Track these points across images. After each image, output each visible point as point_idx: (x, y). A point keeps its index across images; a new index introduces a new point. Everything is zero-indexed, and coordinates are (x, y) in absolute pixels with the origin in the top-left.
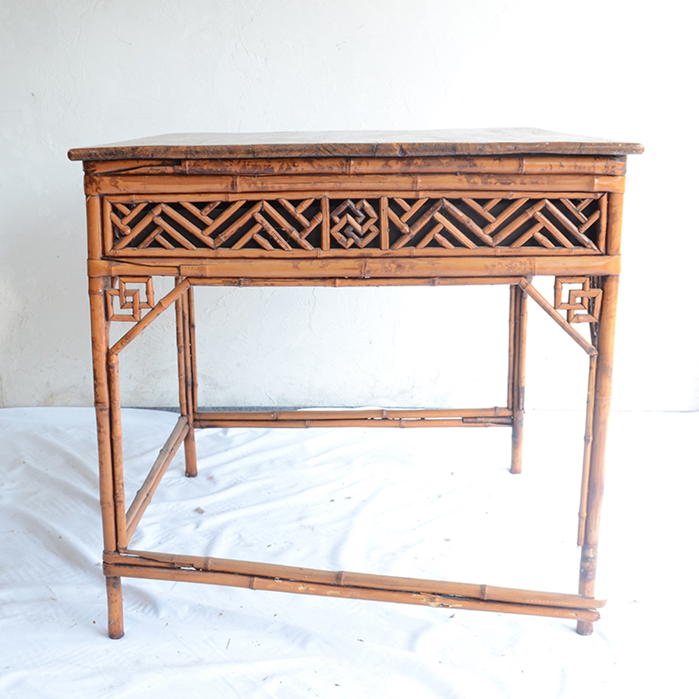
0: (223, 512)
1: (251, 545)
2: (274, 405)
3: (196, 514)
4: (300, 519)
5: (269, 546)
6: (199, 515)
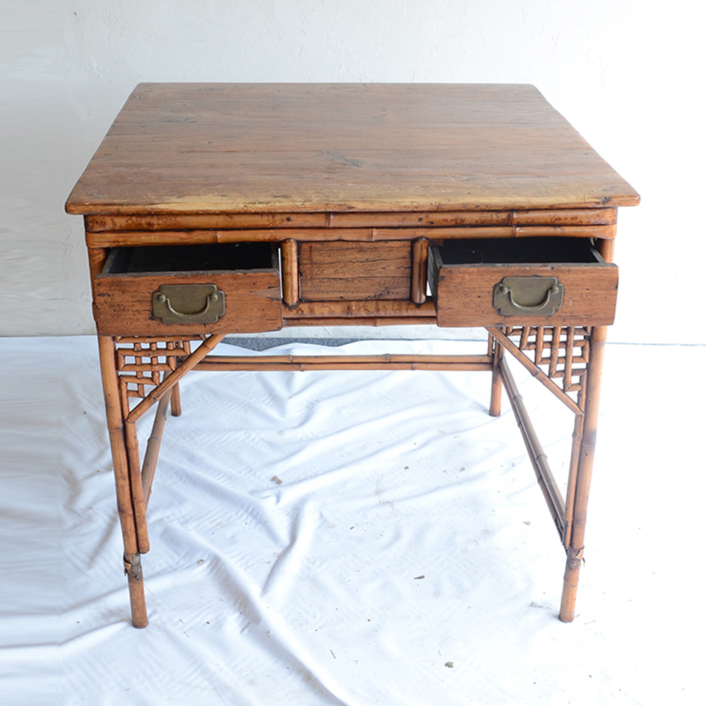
0: (300, 481)
1: (334, 527)
2: (329, 337)
3: (273, 484)
4: (378, 493)
5: (352, 528)
6: (277, 485)
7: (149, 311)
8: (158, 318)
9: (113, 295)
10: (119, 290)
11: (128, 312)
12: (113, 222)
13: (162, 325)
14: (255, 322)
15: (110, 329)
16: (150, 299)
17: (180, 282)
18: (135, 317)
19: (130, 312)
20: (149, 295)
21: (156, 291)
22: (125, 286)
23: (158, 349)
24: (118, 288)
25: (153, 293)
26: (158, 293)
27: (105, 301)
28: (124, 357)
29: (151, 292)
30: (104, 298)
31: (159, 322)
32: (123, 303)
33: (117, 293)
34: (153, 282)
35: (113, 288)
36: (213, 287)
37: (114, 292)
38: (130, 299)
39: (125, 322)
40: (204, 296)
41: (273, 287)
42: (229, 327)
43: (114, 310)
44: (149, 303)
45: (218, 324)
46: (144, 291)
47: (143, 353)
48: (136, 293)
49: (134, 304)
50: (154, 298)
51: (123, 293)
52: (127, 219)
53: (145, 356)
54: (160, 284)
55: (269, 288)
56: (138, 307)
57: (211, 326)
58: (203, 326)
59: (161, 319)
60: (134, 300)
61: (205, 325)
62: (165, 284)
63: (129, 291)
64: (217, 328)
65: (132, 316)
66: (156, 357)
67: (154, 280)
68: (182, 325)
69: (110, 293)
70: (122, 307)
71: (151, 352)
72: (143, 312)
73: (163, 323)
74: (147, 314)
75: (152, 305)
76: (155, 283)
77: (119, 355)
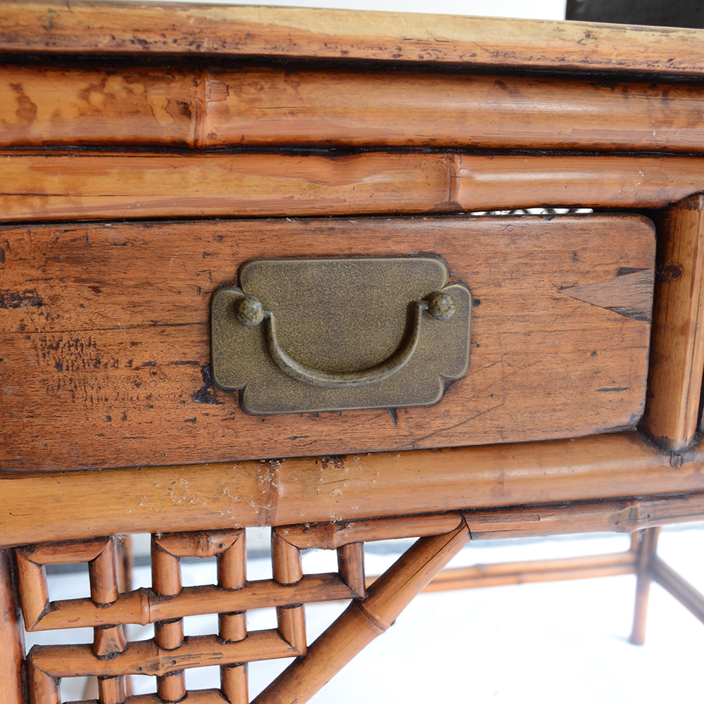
7: (194, 364)
8: (229, 391)
9: (54, 299)
10: (78, 280)
11: (112, 372)
12: (23, 99)
13: (242, 422)
14: (561, 400)
15: (39, 444)
16: (201, 316)
17: (320, 249)
18: (142, 392)
19: (123, 372)
20: (199, 301)
21: (225, 285)
22: (104, 261)
23: (186, 640)
24: (74, 270)
25: (215, 292)
26: (235, 292)
27: (22, 327)
28: (57, 680)
29: (207, 285)
30: (21, 312)
31: (231, 405)
32: (95, 335)
33: (71, 294)
34: (214, 247)
35: (54, 270)
36: (437, 268)
37: (58, 290)
38: (125, 318)
39: (99, 414)
40: (402, 302)
41: (632, 271)
42: (476, 422)
43: (59, 366)
44: (196, 335)
45: (442, 409)
46: (178, 284)
47: (132, 659)
48: (148, 294)
49: (137, 335)
50: (221, 309)
51: (96, 290)
52: (83, 85)
53: (140, 671)
54: (245, 252)
55: (622, 272)
56: (155, 349)
57: (416, 416)
58: (389, 417)
59: (240, 398)
60: (138, 319)
61: (394, 412)
62: (262, 257)
63: (118, 284)
64: (437, 424)
65: (129, 386)
66: (180, 672)
67: (221, 238)
68: (315, 416)
69: (43, 291)
70: (90, 352)
71: (162, 655)
72: (171, 371)
73: (245, 411)
74: (188, 379)
75: (210, 343)
76: (225, 249)
77: (39, 677)
